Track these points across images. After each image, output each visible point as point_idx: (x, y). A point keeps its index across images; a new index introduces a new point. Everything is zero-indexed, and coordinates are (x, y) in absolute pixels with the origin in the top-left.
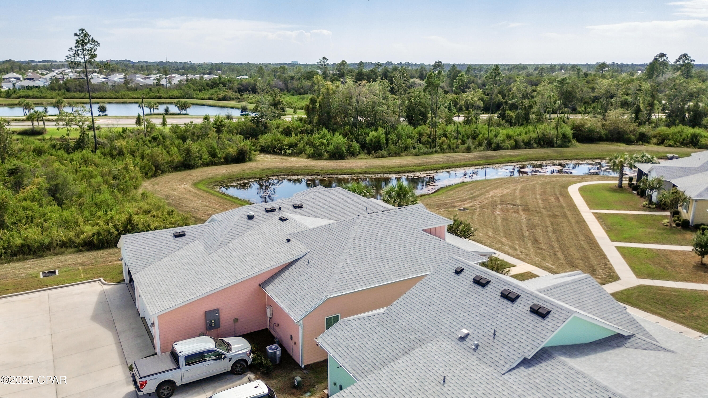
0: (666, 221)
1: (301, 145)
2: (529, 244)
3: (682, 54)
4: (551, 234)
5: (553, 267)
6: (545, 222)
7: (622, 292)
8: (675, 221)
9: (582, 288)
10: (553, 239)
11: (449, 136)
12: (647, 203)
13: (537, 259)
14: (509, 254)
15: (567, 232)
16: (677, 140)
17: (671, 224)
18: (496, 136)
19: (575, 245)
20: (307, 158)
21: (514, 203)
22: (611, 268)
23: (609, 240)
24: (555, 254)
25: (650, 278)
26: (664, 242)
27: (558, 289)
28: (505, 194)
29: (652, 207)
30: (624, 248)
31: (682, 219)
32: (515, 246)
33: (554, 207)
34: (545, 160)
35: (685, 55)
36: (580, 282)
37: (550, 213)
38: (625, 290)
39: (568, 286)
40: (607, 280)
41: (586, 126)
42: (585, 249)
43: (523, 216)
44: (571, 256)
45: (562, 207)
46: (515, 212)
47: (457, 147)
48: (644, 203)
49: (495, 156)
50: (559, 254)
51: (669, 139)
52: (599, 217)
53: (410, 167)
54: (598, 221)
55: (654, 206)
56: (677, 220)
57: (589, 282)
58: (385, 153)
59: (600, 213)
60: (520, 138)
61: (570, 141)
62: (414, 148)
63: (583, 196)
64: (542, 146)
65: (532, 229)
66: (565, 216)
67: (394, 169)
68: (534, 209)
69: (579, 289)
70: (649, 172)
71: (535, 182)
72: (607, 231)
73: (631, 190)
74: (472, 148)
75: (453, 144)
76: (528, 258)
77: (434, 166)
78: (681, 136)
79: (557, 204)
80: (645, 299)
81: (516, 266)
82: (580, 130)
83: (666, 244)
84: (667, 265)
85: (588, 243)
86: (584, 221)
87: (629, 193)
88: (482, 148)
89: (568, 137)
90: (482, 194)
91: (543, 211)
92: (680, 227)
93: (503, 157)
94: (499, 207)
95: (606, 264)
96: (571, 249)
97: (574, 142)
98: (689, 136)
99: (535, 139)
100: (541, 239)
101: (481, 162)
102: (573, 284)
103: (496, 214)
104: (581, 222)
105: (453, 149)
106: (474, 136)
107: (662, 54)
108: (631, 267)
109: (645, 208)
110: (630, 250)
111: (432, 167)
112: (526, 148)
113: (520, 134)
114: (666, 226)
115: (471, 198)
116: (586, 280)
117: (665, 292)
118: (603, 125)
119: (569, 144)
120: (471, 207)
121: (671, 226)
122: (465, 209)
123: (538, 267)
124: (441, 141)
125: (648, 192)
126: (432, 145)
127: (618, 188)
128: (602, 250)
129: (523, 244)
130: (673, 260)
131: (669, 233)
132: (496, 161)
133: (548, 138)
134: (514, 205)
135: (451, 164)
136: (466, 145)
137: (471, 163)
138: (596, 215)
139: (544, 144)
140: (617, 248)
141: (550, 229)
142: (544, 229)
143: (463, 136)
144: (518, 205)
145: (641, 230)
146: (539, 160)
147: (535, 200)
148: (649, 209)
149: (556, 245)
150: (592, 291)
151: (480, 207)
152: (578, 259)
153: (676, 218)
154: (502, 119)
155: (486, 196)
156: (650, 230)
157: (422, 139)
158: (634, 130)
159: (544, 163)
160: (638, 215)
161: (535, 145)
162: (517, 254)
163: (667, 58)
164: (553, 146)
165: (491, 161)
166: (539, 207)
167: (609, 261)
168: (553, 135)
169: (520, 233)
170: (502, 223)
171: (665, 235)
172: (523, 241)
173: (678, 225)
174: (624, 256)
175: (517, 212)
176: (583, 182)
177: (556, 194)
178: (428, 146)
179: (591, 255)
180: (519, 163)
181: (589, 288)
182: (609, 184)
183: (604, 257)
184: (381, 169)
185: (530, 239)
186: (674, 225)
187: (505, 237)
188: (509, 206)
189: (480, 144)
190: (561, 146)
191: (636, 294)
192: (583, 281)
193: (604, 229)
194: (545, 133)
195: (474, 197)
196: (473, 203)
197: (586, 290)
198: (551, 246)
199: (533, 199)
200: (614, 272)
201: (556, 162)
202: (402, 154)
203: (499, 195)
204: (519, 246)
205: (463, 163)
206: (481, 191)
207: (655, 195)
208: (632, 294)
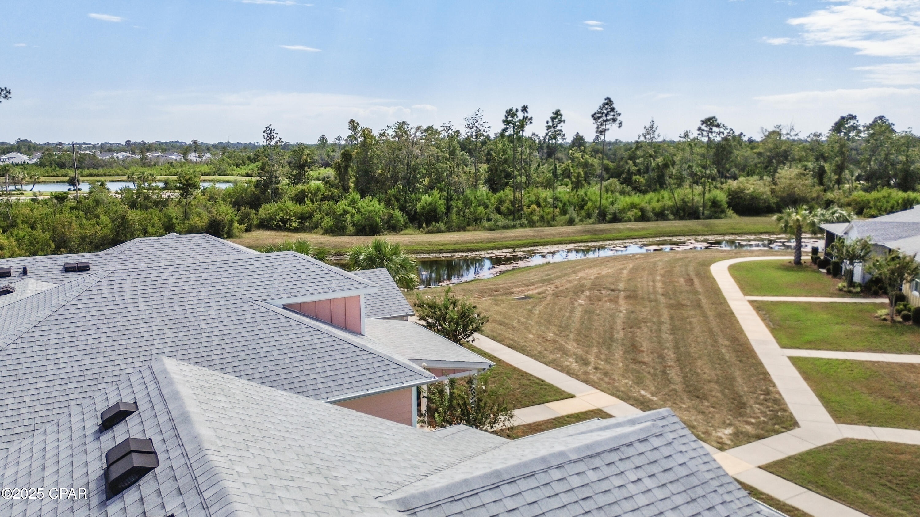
0: (883, 312)
1: (317, 216)
2: (618, 353)
3: (877, 116)
4: (665, 336)
5: (655, 399)
6: (660, 316)
7: (801, 458)
8: (899, 312)
9: (617, 482)
10: (668, 345)
11: (543, 204)
12: (845, 284)
13: (625, 383)
14: (569, 373)
15: (697, 330)
16: (883, 209)
17: (892, 318)
18: (612, 203)
19: (709, 356)
20: (323, 234)
21: (613, 287)
22: (779, 402)
23: (775, 345)
24: (664, 372)
25: (864, 424)
26: (884, 348)
27: (508, 490)
28: (603, 276)
29: (854, 290)
30: (806, 359)
31: (913, 309)
32: (589, 356)
33: (681, 292)
34: (684, 235)
35: (881, 118)
36: (614, 457)
37: (673, 302)
38: (810, 453)
39: (556, 474)
40: (769, 427)
41: (747, 192)
42: (726, 362)
43: (623, 305)
44: (698, 375)
45: (696, 293)
46: (611, 301)
47: (553, 219)
48: (840, 285)
49: (608, 230)
50: (674, 374)
51: (871, 208)
52: (759, 307)
53: (474, 243)
54: (758, 313)
55: (859, 289)
56: (902, 310)
57: (656, 455)
58: (442, 226)
59: (762, 302)
60: (648, 208)
61: (723, 211)
62: (489, 220)
63: (734, 277)
64: (682, 218)
65: (631, 328)
66: (698, 306)
67: (447, 247)
68: (646, 296)
69: (605, 486)
70: (846, 233)
71: (659, 258)
72: (773, 330)
73: (815, 267)
74: (577, 220)
75: (548, 214)
76: (606, 379)
77: (511, 242)
78: (888, 202)
79: (688, 288)
80: (857, 477)
81: (573, 397)
82: (738, 197)
83: (890, 352)
84: (897, 394)
85: (735, 351)
86: (733, 313)
87: (814, 271)
88: (592, 220)
89: (721, 205)
90: (565, 275)
91: (662, 300)
92: (911, 323)
93: (619, 231)
94: (588, 293)
95: (767, 393)
96: (699, 363)
97: (730, 212)
98: (900, 202)
99: (672, 207)
100: (645, 344)
101: (586, 237)
102: (581, 467)
103: (576, 303)
104: (726, 314)
105: (549, 222)
106: (581, 205)
107: (851, 115)
108: (821, 397)
109: (842, 293)
110: (818, 363)
111: (508, 243)
112: (657, 220)
113: (649, 202)
114: (885, 320)
115: (543, 281)
116: (641, 448)
117: (901, 457)
118: (773, 191)
119: (723, 215)
120: (539, 293)
121: (893, 321)
122: (527, 297)
123: (622, 399)
124: (529, 210)
125: (846, 265)
126: (516, 216)
127: (794, 265)
128: (761, 364)
129: (606, 352)
130: (907, 384)
131: (892, 333)
132: (609, 236)
133: (690, 207)
134: (613, 290)
135: (538, 240)
136: (567, 216)
137: (570, 238)
138: (755, 304)
139: (684, 215)
140: (791, 358)
141: (666, 327)
142: (655, 327)
143: (565, 204)
144: (620, 291)
145: (838, 327)
146: (675, 236)
147: (651, 283)
148: (850, 294)
149: (670, 355)
150: (660, 494)
151: (553, 294)
152: (710, 381)
153: (901, 307)
154: (627, 186)
155: (571, 279)
156: (854, 328)
157: (502, 208)
158: (818, 197)
159: (683, 239)
160: (831, 303)
161: (671, 217)
162: (586, 373)
163: (857, 121)
164: (698, 218)
165: (601, 236)
166: (655, 292)
167: (774, 386)
168: (697, 202)
169: (607, 334)
170: (582, 317)
171: (885, 336)
172: (608, 348)
173: (906, 318)
174: (806, 376)
175: (615, 300)
176: (737, 257)
177: (688, 275)
178: (511, 217)
179: (737, 373)
180: (644, 240)
181: (649, 483)
182: (779, 260)
183: (765, 377)
184: (428, 246)
185: (623, 345)
186: (899, 319)
187: (576, 340)
188: (603, 292)
189: (589, 215)
190: (709, 218)
191: (837, 464)
192: (630, 451)
193: (768, 326)
194: (686, 200)
195: (551, 279)
196: (544, 288)
197: (632, 489)
198: (661, 357)
199: (648, 282)
200: (785, 410)
201: (700, 238)
202: (468, 228)
203: (592, 277)
204: (597, 357)
205: (557, 239)
206: (565, 271)
207: (858, 269)
208: (826, 463)
